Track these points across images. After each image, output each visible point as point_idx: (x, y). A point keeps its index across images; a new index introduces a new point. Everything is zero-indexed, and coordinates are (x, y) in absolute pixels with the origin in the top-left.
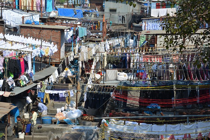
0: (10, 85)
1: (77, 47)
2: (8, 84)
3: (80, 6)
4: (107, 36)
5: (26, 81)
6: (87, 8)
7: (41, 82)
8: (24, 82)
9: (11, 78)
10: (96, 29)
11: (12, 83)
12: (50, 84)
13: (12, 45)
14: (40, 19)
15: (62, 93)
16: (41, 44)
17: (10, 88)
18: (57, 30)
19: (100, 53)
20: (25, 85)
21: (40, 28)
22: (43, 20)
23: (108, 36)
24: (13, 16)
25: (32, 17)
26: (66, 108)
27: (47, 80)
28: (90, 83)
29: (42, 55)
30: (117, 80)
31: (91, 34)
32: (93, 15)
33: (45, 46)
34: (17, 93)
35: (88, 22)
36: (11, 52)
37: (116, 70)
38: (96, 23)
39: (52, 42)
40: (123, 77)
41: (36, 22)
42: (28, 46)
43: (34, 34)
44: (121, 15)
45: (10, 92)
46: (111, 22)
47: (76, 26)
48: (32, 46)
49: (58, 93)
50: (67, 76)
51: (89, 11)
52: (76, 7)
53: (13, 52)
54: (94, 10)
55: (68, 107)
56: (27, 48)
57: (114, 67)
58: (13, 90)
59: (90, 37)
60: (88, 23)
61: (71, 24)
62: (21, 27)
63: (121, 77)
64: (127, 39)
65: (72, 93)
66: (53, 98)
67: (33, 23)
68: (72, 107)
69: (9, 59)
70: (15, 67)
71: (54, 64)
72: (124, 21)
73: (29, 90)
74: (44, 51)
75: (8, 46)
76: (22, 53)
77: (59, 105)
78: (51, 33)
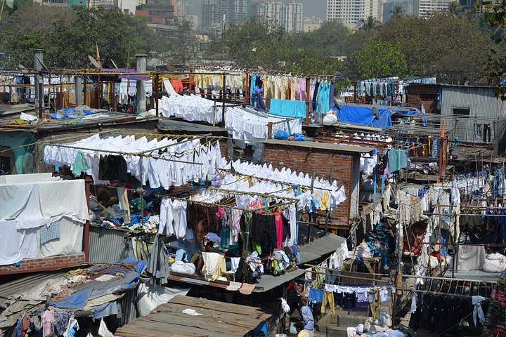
0: (254, 270)
1: (388, 193)
2: (249, 267)
3: (383, 99)
4: (448, 170)
5: (284, 264)
6: (400, 104)
7: (313, 266)
8: (281, 264)
9: (255, 255)
10: (424, 152)
11: (257, 265)
12: (331, 272)
13: (251, 184)
14: (303, 128)
15: (362, 293)
16: (312, 185)
17: (254, 276)
18: (344, 154)
19: (441, 208)
20: (283, 272)
21: (308, 148)
22: (309, 132)
23: (451, 170)
24: (247, 121)
25: (288, 123)
26: (369, 327)
27: (325, 264)
28: (421, 274)
29: (314, 208)
30: (482, 270)
31: (413, 166)
32: (413, 121)
33: (320, 189)
34: (267, 288)
35: (404, 137)
36: (253, 199)
37: (481, 248)
38: (424, 139)
39: (333, 180)
40: (497, 263)
41: (297, 136)
42: (286, 187)
43: (293, 161)
44: (482, 122)
45: (254, 285)
46: (457, 138)
47: (385, 145)
48: (295, 187)
49: (354, 293)
50: (362, 258)
51: (406, 112)
52: (374, 102)
53: (256, 199)
54: (416, 109)
55: (373, 324)
56: (285, 192)
57: (474, 242)
58: (258, 280)
59: (411, 171)
60: (405, 140)
61: (373, 141)
62: (267, 145)
63: (491, 264)
64: (497, 178)
65: (384, 294)
66: (342, 303)
67: (290, 138)
68: (382, 324)
69: (254, 213)
70: (265, 232)
71: (335, 230)
72: (487, 137)
73: (290, 281)
74: (319, 199)
75: (243, 186)
76: (278, 201)
77: (350, 319)
78: (331, 160)
